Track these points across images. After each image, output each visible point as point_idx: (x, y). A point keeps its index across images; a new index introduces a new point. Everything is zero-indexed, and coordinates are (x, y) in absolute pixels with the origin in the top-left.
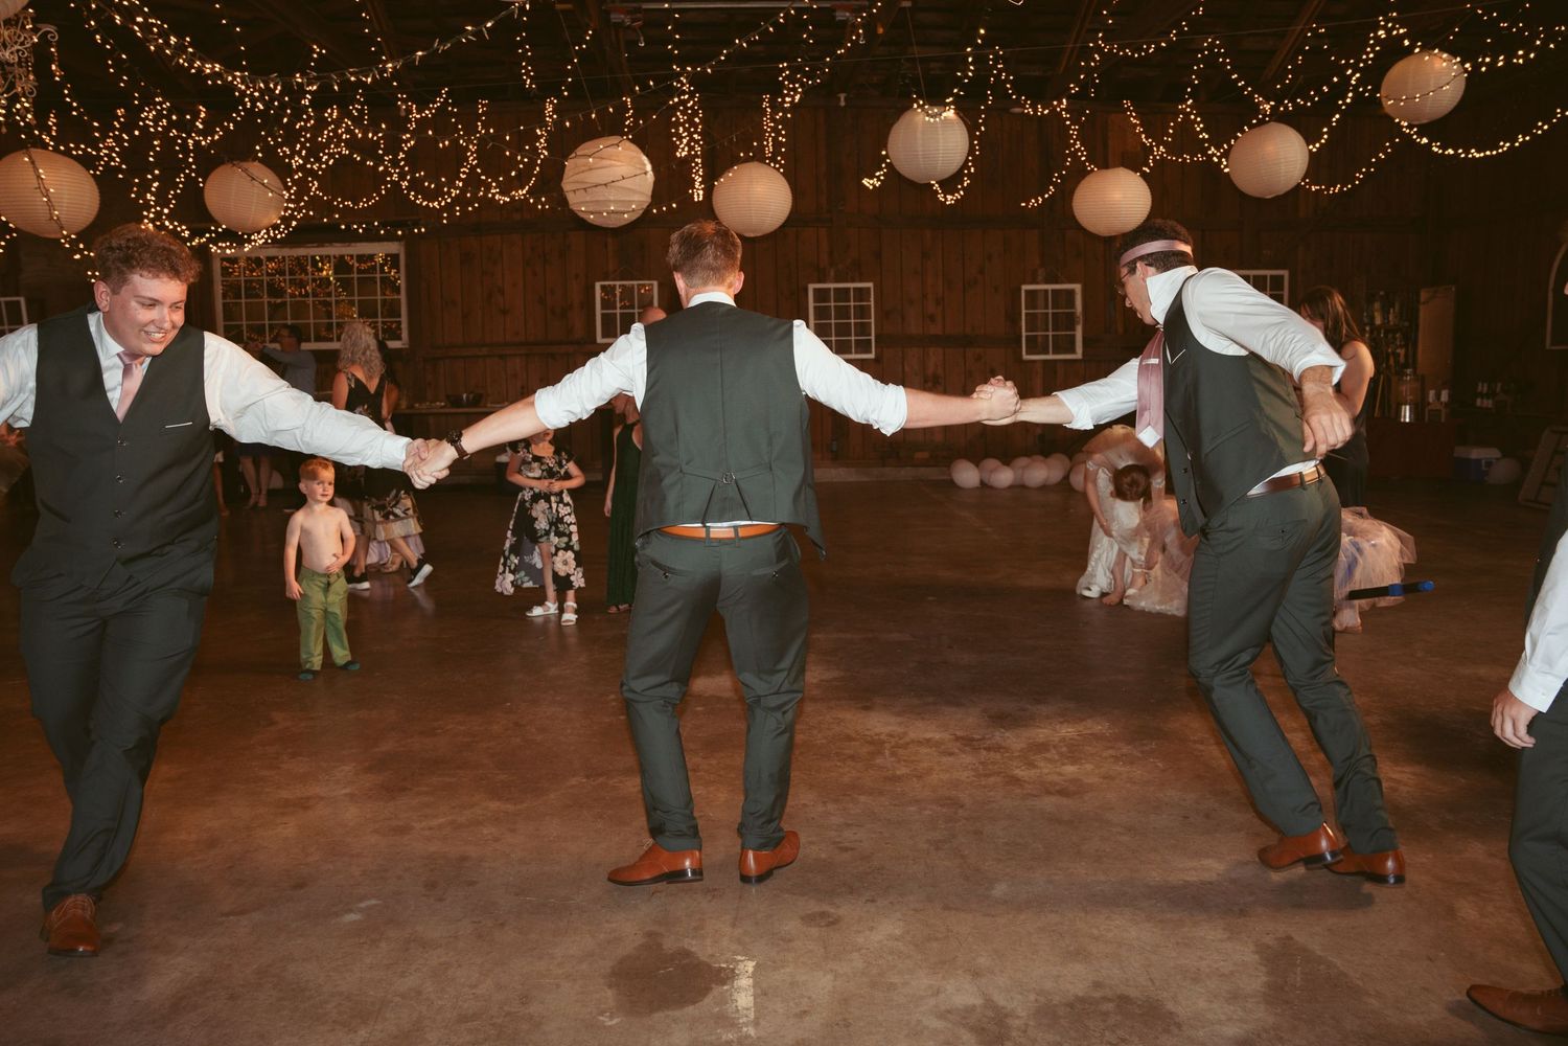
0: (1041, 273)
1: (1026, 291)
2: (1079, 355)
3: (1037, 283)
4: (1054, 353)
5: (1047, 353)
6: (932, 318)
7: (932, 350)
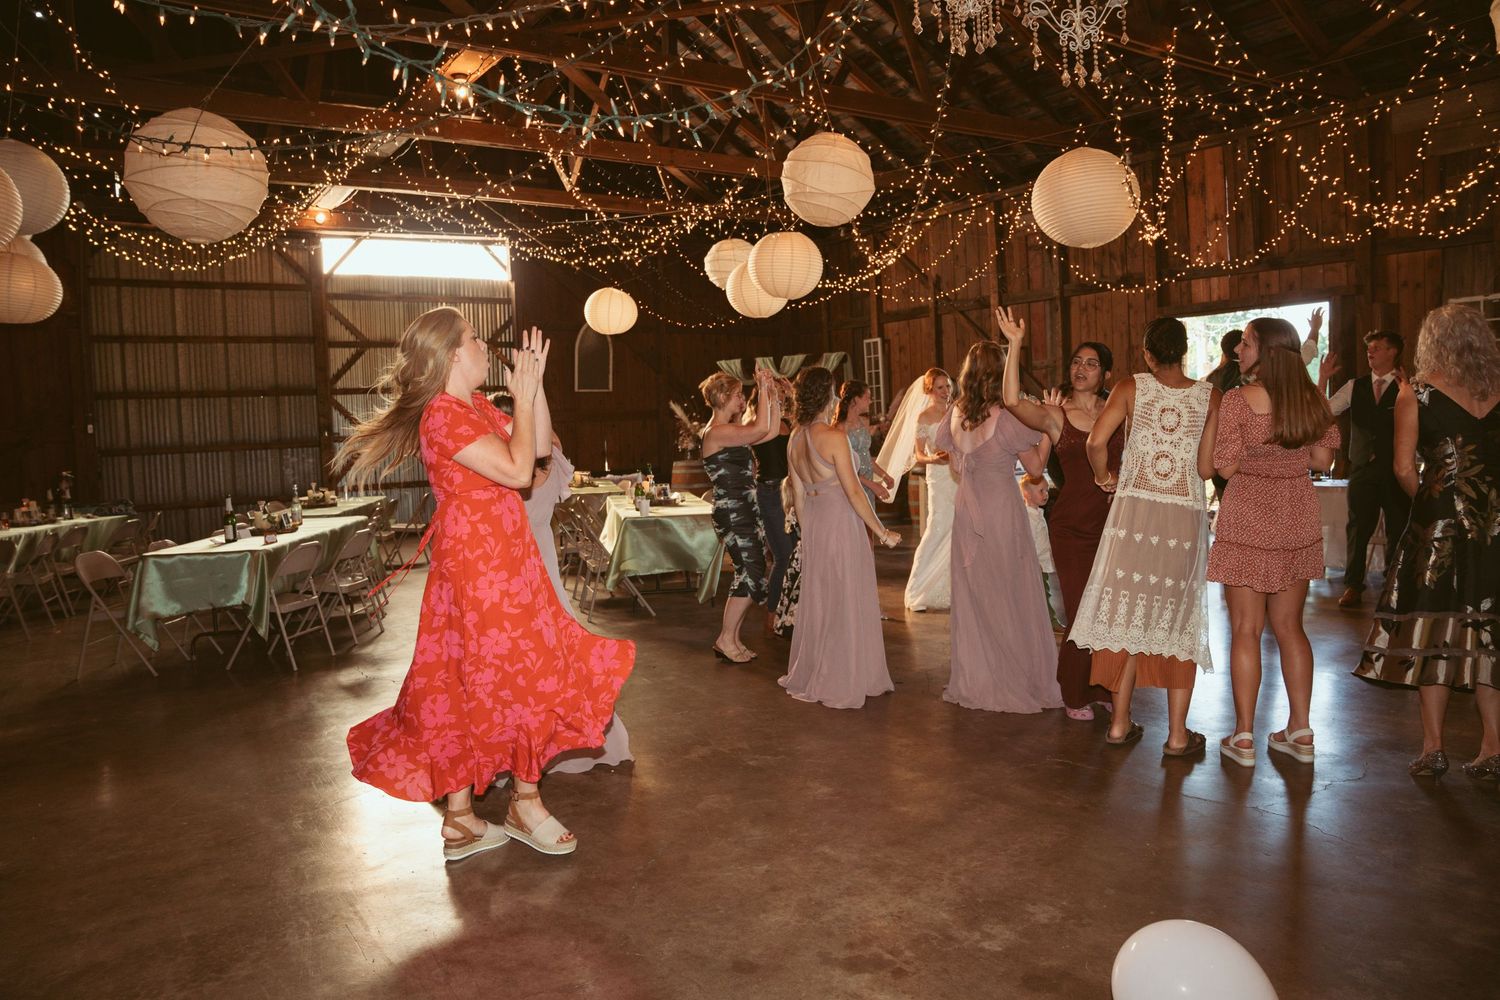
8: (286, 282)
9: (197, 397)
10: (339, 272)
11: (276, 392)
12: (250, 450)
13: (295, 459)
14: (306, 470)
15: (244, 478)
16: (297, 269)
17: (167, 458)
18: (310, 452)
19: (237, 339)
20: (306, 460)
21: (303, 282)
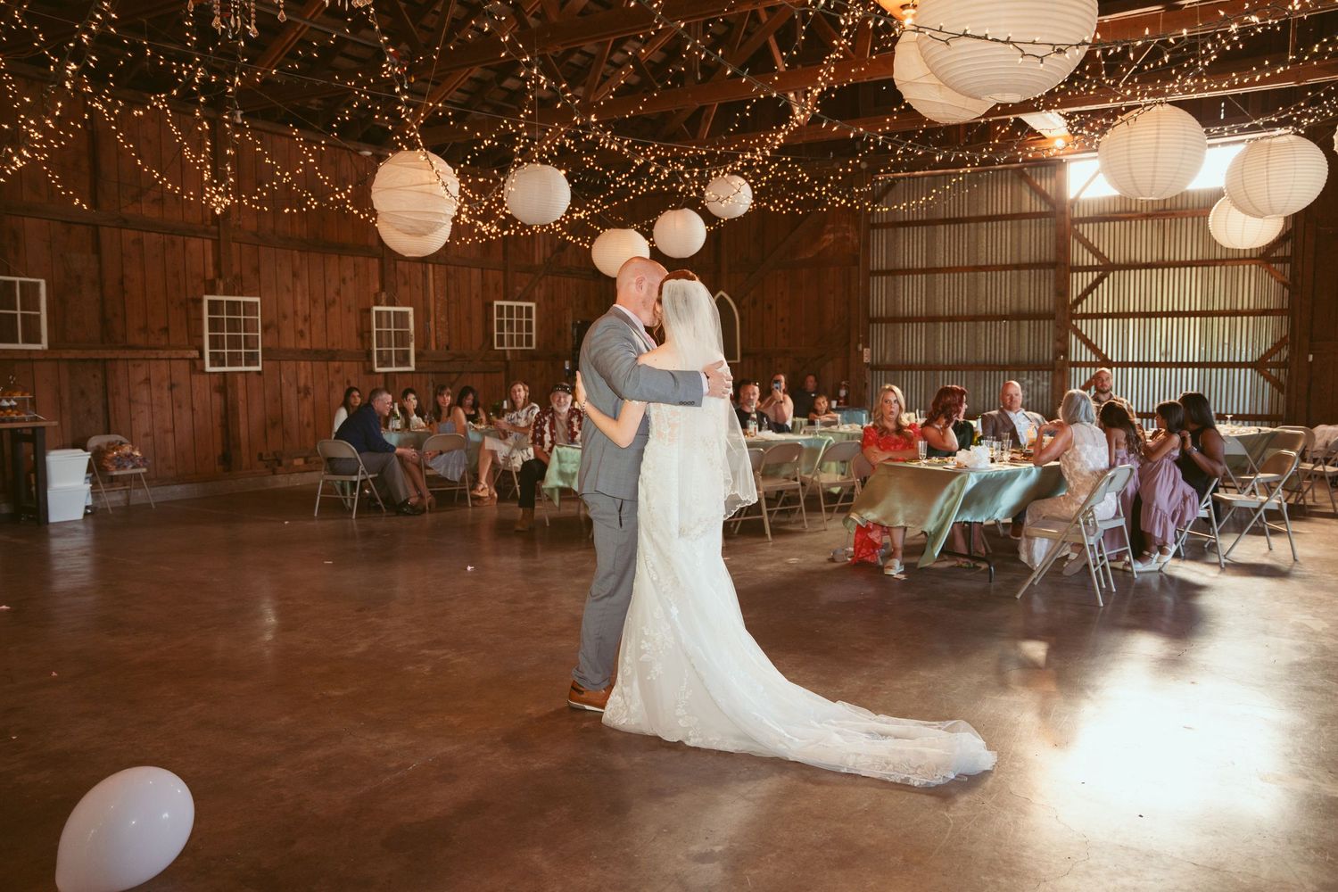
0: (384, 295)
1: (377, 312)
2: (412, 368)
3: (382, 305)
4: (396, 366)
5: (391, 366)
6: (302, 333)
7: (302, 363)
8: (1033, 210)
9: (949, 321)
10: (1085, 196)
11: (1018, 316)
12: (990, 371)
13: (1031, 382)
14: (1040, 391)
15: (982, 395)
16: (1044, 196)
17: (921, 374)
18: (1046, 376)
19: (986, 268)
20: (1041, 383)
21: (1048, 209)
